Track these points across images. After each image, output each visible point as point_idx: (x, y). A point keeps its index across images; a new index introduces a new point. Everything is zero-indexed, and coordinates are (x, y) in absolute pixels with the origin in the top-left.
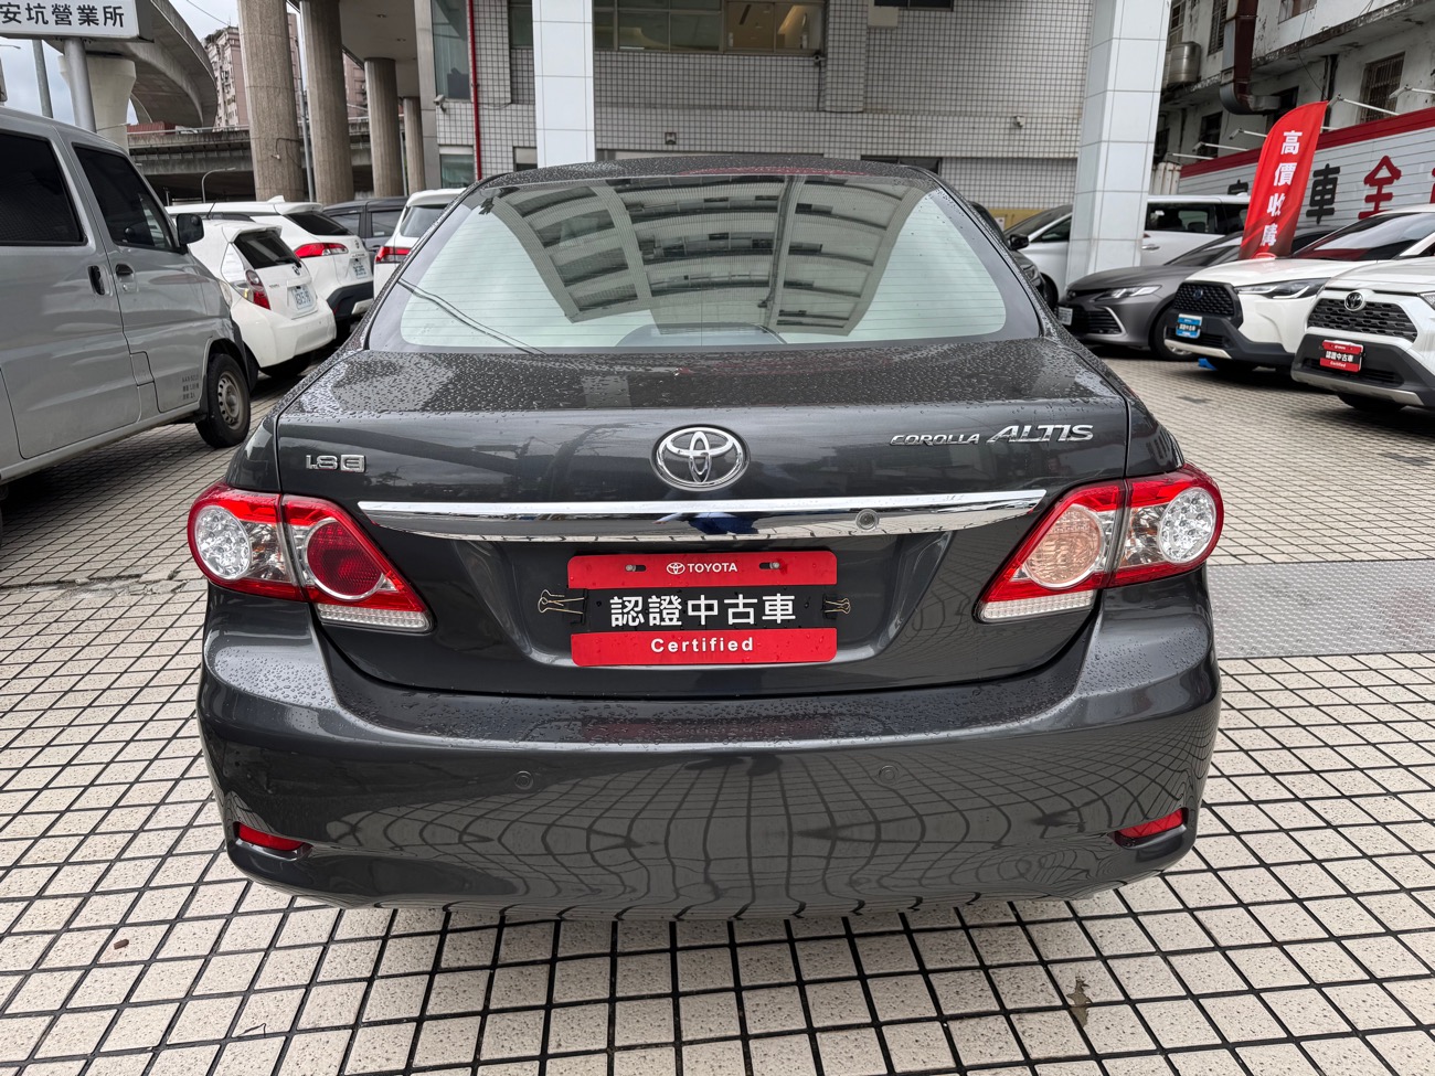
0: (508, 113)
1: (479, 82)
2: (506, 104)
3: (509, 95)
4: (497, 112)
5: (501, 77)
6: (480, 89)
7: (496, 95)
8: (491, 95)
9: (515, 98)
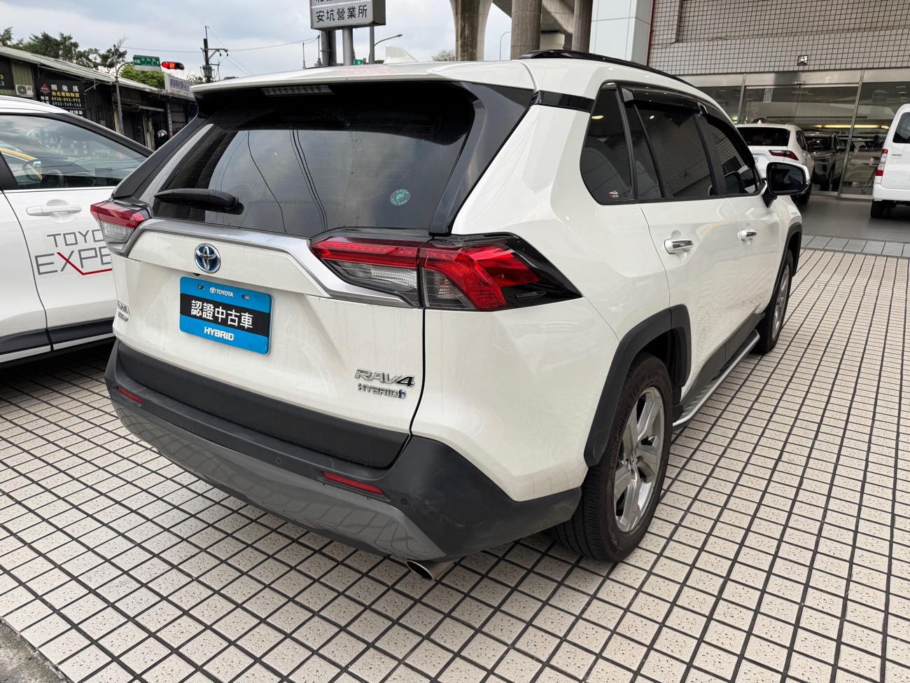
0: (672, 50)
1: (654, 29)
2: (671, 43)
3: (674, 36)
4: (664, 50)
5: (671, 23)
6: (654, 33)
7: (665, 37)
8: (661, 37)
9: (681, 38)
